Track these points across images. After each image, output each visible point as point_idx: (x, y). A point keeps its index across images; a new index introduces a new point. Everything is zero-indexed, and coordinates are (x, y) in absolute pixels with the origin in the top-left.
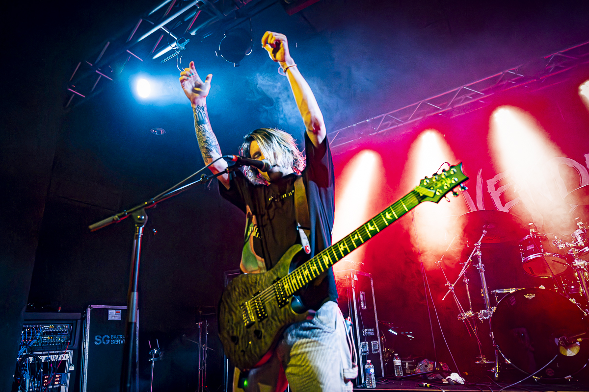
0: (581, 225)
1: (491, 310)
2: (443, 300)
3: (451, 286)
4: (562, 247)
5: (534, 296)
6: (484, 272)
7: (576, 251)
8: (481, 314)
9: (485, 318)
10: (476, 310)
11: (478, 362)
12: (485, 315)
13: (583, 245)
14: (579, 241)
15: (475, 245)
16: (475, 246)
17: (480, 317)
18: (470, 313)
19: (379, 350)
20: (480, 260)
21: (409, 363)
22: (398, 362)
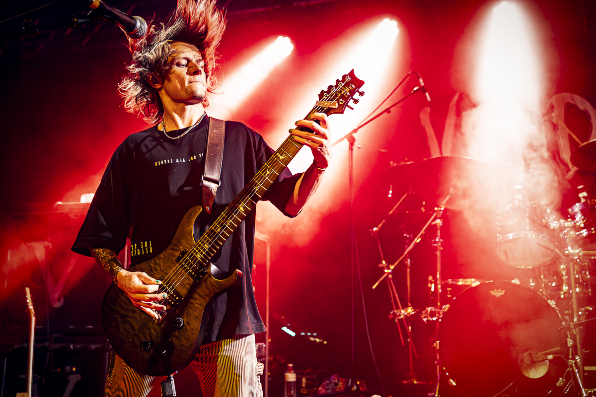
0: (584, 197)
1: (441, 308)
2: (374, 287)
3: (389, 268)
4: (555, 225)
5: (502, 293)
6: (441, 252)
7: (571, 233)
8: (426, 312)
9: (431, 319)
10: (419, 307)
11: (405, 382)
12: (432, 314)
13: (582, 225)
14: (577, 219)
15: (436, 209)
16: (435, 211)
17: (424, 318)
18: (410, 311)
19: (265, 357)
20: (439, 232)
21: (307, 380)
22: (291, 377)
